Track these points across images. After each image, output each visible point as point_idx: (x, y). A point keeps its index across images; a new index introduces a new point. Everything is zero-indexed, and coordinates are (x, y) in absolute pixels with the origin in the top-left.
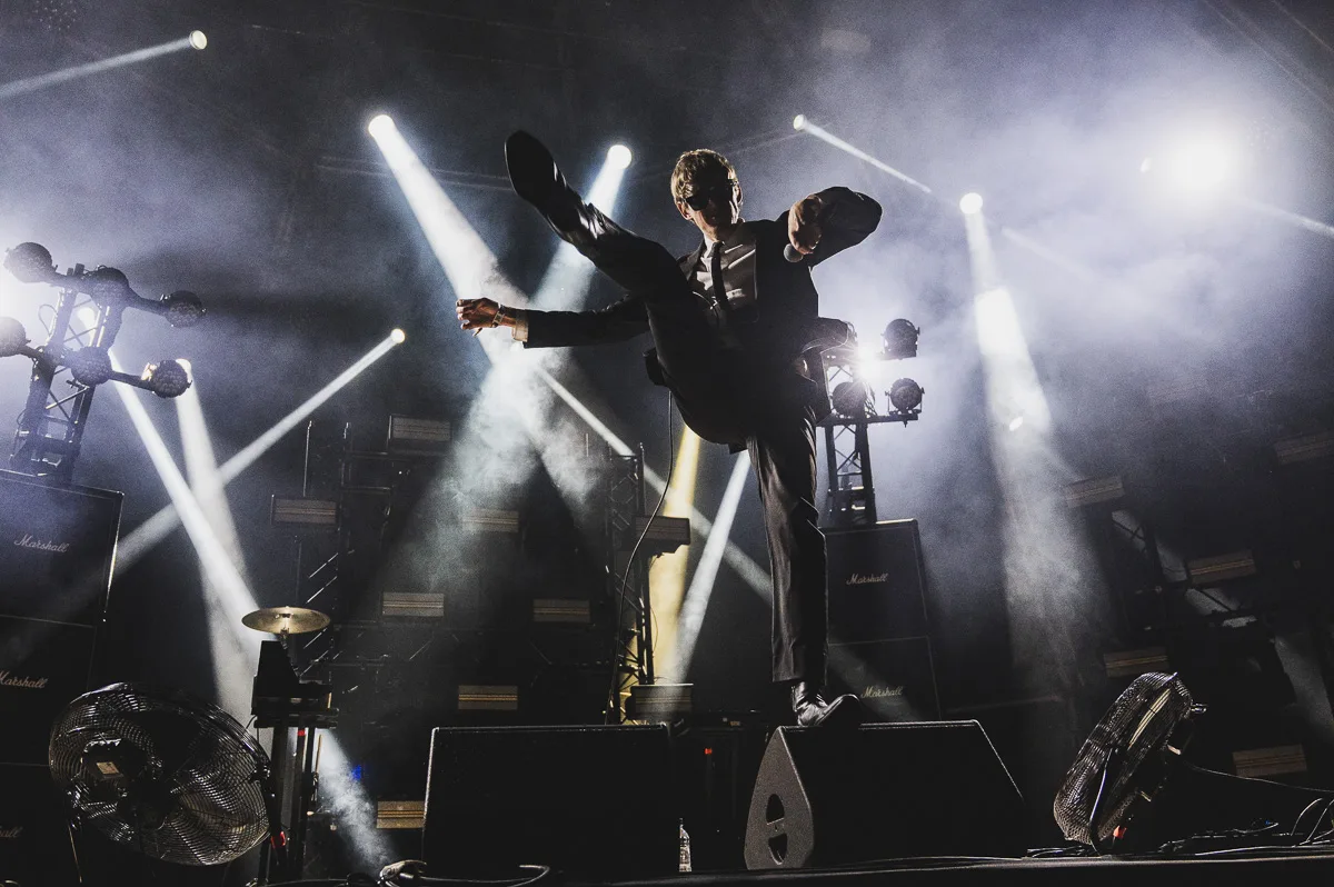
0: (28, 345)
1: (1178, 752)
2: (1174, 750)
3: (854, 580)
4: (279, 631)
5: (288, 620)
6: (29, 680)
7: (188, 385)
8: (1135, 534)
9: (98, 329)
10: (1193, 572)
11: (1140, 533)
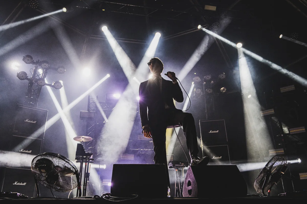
0: (28, 77)
1: (283, 173)
2: (282, 173)
3: (211, 132)
4: (81, 141)
5: (83, 139)
6: (28, 151)
7: (62, 86)
8: (277, 122)
9: (43, 74)
10: (291, 131)
11: (278, 122)
